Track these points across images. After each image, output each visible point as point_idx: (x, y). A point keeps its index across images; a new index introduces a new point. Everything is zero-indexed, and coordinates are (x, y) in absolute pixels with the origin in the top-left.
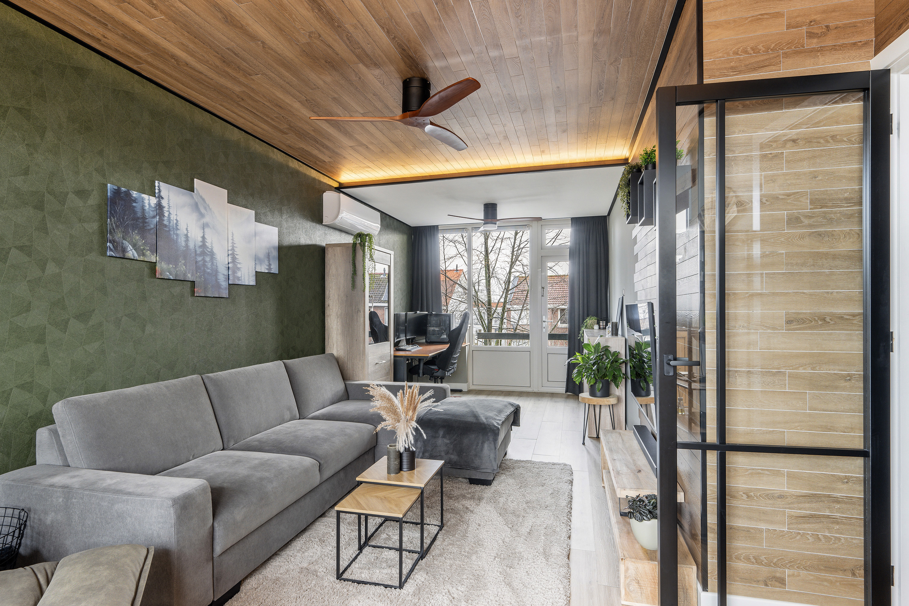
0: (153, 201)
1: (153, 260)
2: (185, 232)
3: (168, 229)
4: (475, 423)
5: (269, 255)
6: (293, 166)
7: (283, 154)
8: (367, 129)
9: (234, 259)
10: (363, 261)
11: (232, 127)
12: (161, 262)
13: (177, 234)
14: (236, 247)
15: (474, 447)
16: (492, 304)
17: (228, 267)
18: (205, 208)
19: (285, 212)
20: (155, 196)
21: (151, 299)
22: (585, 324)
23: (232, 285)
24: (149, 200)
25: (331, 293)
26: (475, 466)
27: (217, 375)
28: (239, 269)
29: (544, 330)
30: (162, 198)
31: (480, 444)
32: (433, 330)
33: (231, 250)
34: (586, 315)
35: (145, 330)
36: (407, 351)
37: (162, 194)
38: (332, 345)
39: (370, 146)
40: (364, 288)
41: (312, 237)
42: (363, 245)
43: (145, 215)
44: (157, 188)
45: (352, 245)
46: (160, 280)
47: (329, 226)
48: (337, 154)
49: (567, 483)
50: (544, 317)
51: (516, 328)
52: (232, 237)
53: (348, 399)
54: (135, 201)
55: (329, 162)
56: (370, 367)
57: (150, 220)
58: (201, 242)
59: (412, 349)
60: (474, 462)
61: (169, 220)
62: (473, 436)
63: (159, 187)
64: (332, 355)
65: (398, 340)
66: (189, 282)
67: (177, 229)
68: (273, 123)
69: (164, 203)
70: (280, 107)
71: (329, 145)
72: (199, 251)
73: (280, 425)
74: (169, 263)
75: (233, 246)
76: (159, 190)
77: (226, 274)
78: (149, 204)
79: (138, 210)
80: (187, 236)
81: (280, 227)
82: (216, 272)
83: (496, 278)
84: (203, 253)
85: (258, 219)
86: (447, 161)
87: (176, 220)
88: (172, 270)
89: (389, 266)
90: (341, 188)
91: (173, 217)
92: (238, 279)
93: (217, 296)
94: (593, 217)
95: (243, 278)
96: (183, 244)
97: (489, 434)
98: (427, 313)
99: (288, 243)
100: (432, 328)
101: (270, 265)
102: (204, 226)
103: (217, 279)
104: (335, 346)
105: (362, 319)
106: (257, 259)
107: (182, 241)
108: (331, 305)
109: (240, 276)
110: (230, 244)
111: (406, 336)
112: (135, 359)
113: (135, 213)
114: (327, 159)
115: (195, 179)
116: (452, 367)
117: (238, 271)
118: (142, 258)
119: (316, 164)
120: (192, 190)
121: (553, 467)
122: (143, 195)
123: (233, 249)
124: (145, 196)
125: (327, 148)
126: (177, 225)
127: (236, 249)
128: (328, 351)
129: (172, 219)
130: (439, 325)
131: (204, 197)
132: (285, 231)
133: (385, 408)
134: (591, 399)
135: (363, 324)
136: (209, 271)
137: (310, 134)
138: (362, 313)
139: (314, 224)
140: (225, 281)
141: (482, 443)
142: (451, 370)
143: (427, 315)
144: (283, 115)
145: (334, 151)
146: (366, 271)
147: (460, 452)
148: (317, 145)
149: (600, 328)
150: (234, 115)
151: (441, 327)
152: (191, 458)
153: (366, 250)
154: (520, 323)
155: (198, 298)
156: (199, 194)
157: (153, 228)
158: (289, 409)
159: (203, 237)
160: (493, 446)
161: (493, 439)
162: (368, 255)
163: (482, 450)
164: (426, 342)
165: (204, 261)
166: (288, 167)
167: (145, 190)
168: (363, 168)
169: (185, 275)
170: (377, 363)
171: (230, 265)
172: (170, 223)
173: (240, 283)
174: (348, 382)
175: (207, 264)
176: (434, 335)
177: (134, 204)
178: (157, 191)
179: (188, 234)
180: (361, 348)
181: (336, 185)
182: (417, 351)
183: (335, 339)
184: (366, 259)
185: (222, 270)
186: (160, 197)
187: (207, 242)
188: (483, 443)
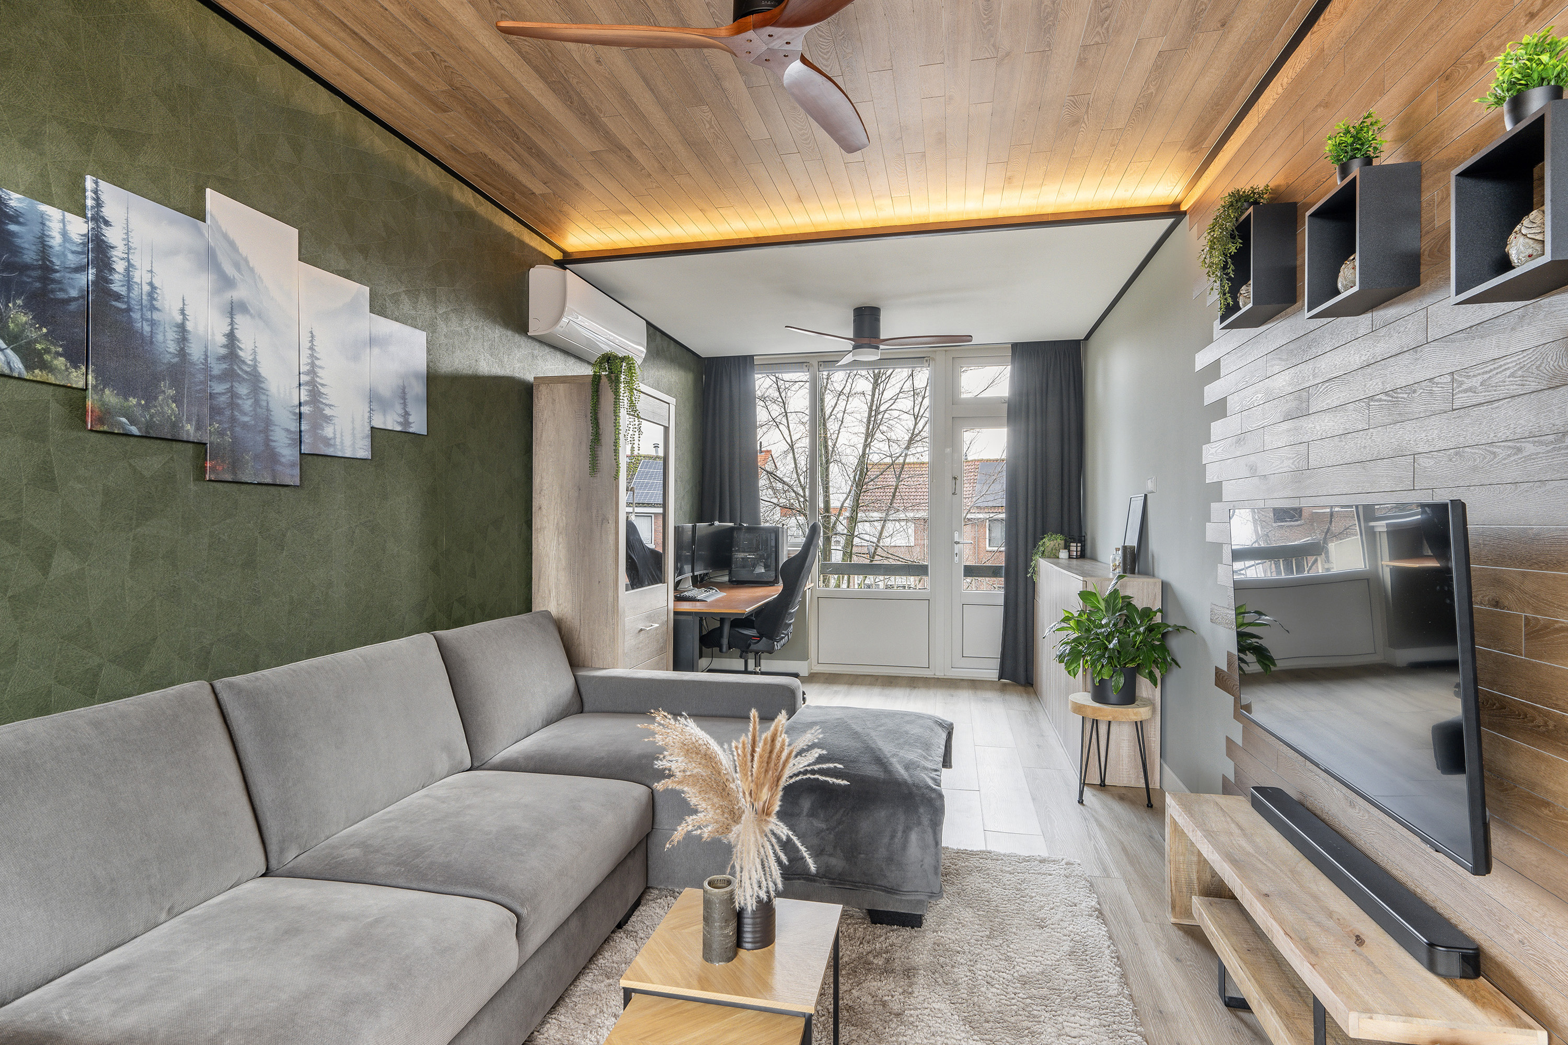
0: (78, 227)
1: (77, 382)
2: (179, 318)
3: (124, 306)
4: (884, 782)
5: (404, 392)
6: (463, 201)
7: (438, 168)
8: (632, 101)
9: (316, 395)
10: (615, 412)
11: (313, 82)
12: (103, 390)
13: (152, 320)
14: (320, 367)
15: (886, 840)
16: (831, 510)
17: (300, 414)
18: (237, 266)
19: (444, 299)
20: (85, 216)
21: (71, 483)
22: (1042, 549)
23: (310, 458)
24: (63, 221)
25: (544, 481)
26: (887, 885)
27: (257, 679)
28: (328, 419)
29: (956, 559)
30: (107, 223)
31: (899, 834)
32: (742, 558)
33: (307, 373)
34: (1039, 531)
35: (50, 565)
36: (698, 601)
37: (106, 212)
38: (547, 592)
39: (637, 154)
40: (617, 472)
41: (506, 360)
42: (615, 381)
43: (51, 262)
44: (89, 194)
45: (590, 380)
46: (99, 435)
47: (541, 341)
48: (561, 172)
49: (1091, 916)
50: (956, 535)
51: (875, 552)
52: (311, 341)
53: (581, 711)
54: (15, 218)
55: (543, 195)
56: (627, 638)
57: (68, 275)
58: (224, 346)
59: (708, 597)
60: (885, 876)
61: (128, 281)
62: (882, 814)
63: (96, 192)
64: (547, 615)
65: (680, 578)
66: (190, 445)
67: (153, 308)
68: (412, 74)
69: (112, 236)
70: (425, 20)
71: (543, 147)
72: (217, 368)
73: (423, 787)
74: (126, 390)
75: (313, 365)
76: (97, 199)
77: (293, 429)
78: (64, 234)
79: (26, 246)
80: (182, 328)
81: (433, 333)
82: (266, 424)
83: (840, 464)
84: (229, 375)
85: (378, 307)
86: (799, 199)
87: (151, 284)
88: (138, 412)
89: (666, 429)
90: (566, 261)
91: (140, 276)
92: (327, 441)
93: (268, 480)
94: (1055, 342)
95: (338, 441)
96: (172, 347)
97: (921, 810)
98: (732, 524)
99: (450, 370)
100: (742, 555)
101: (406, 414)
102: (233, 310)
103: (267, 441)
104: (553, 594)
105: (611, 538)
106: (375, 400)
107: (167, 342)
108: (544, 507)
109: (330, 435)
110: (305, 360)
111: (693, 571)
112: (16, 644)
113: (16, 251)
114: (538, 188)
115: (208, 190)
116: (785, 632)
117: (325, 425)
118: (38, 374)
119: (515, 200)
120: (200, 215)
121: (1044, 870)
122: (44, 208)
123: (312, 372)
124: (53, 214)
125: (539, 155)
126: (151, 295)
127: (320, 372)
128: (538, 606)
129: (137, 279)
130: (754, 550)
131: (231, 235)
132: (443, 340)
133: (695, 780)
134: (1099, 709)
135: (613, 548)
136: (246, 419)
137: (499, 111)
138: (612, 525)
139: (509, 333)
140: (289, 445)
141: (904, 832)
142: (783, 638)
143: (732, 529)
144: (434, 49)
145: (554, 167)
146: (621, 436)
147: (852, 852)
148: (517, 147)
149: (1070, 557)
150: (312, 45)
151: (760, 553)
152: (163, 916)
153: (622, 390)
154: (881, 544)
155: (215, 484)
156: (219, 228)
157: (75, 299)
158: (448, 748)
159: (231, 336)
160: (931, 838)
161: (931, 820)
162: (626, 401)
163: (904, 847)
164: (730, 581)
165: (233, 394)
166: (450, 200)
167: (50, 194)
168: (617, 213)
169: (174, 425)
170: (641, 630)
171: (305, 409)
172: (129, 289)
173: (330, 451)
174: (582, 673)
175: (240, 402)
176: (744, 567)
177: (13, 227)
178: (89, 203)
179: (187, 323)
180: (610, 599)
181: (556, 255)
182: (717, 601)
183: (552, 581)
184: (622, 410)
185: (284, 420)
186: (99, 220)
187: (241, 349)
188: (907, 830)
